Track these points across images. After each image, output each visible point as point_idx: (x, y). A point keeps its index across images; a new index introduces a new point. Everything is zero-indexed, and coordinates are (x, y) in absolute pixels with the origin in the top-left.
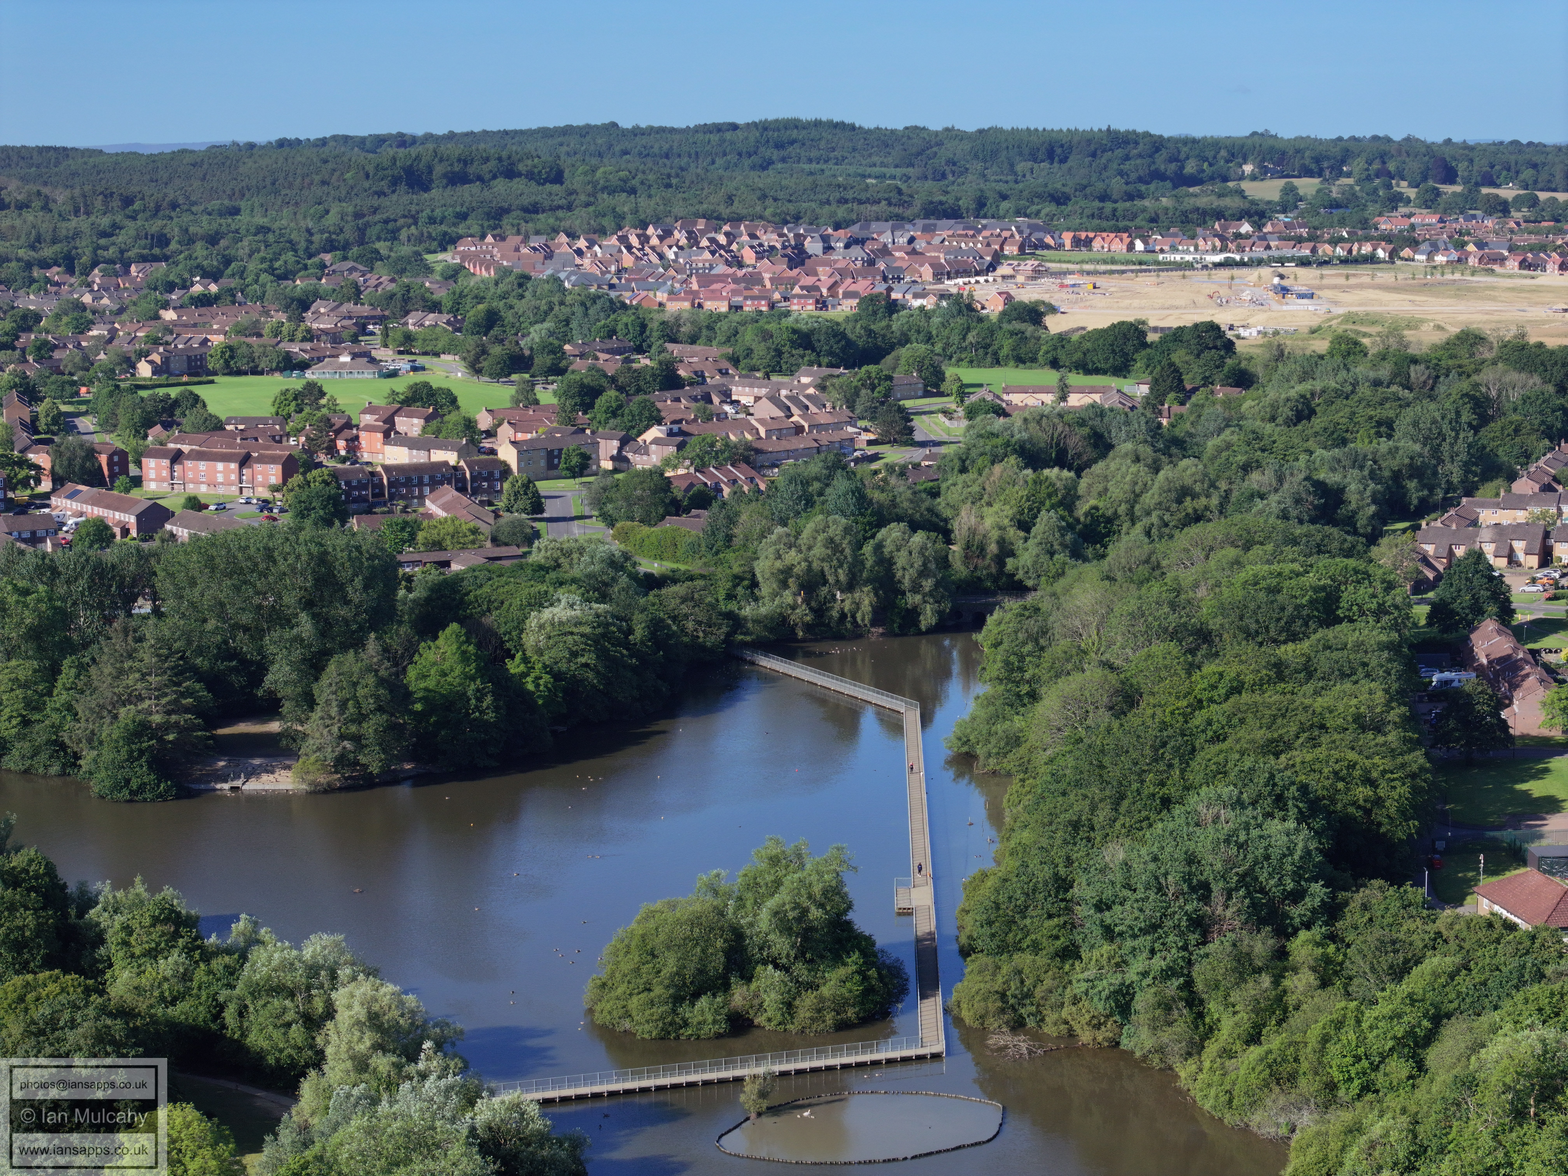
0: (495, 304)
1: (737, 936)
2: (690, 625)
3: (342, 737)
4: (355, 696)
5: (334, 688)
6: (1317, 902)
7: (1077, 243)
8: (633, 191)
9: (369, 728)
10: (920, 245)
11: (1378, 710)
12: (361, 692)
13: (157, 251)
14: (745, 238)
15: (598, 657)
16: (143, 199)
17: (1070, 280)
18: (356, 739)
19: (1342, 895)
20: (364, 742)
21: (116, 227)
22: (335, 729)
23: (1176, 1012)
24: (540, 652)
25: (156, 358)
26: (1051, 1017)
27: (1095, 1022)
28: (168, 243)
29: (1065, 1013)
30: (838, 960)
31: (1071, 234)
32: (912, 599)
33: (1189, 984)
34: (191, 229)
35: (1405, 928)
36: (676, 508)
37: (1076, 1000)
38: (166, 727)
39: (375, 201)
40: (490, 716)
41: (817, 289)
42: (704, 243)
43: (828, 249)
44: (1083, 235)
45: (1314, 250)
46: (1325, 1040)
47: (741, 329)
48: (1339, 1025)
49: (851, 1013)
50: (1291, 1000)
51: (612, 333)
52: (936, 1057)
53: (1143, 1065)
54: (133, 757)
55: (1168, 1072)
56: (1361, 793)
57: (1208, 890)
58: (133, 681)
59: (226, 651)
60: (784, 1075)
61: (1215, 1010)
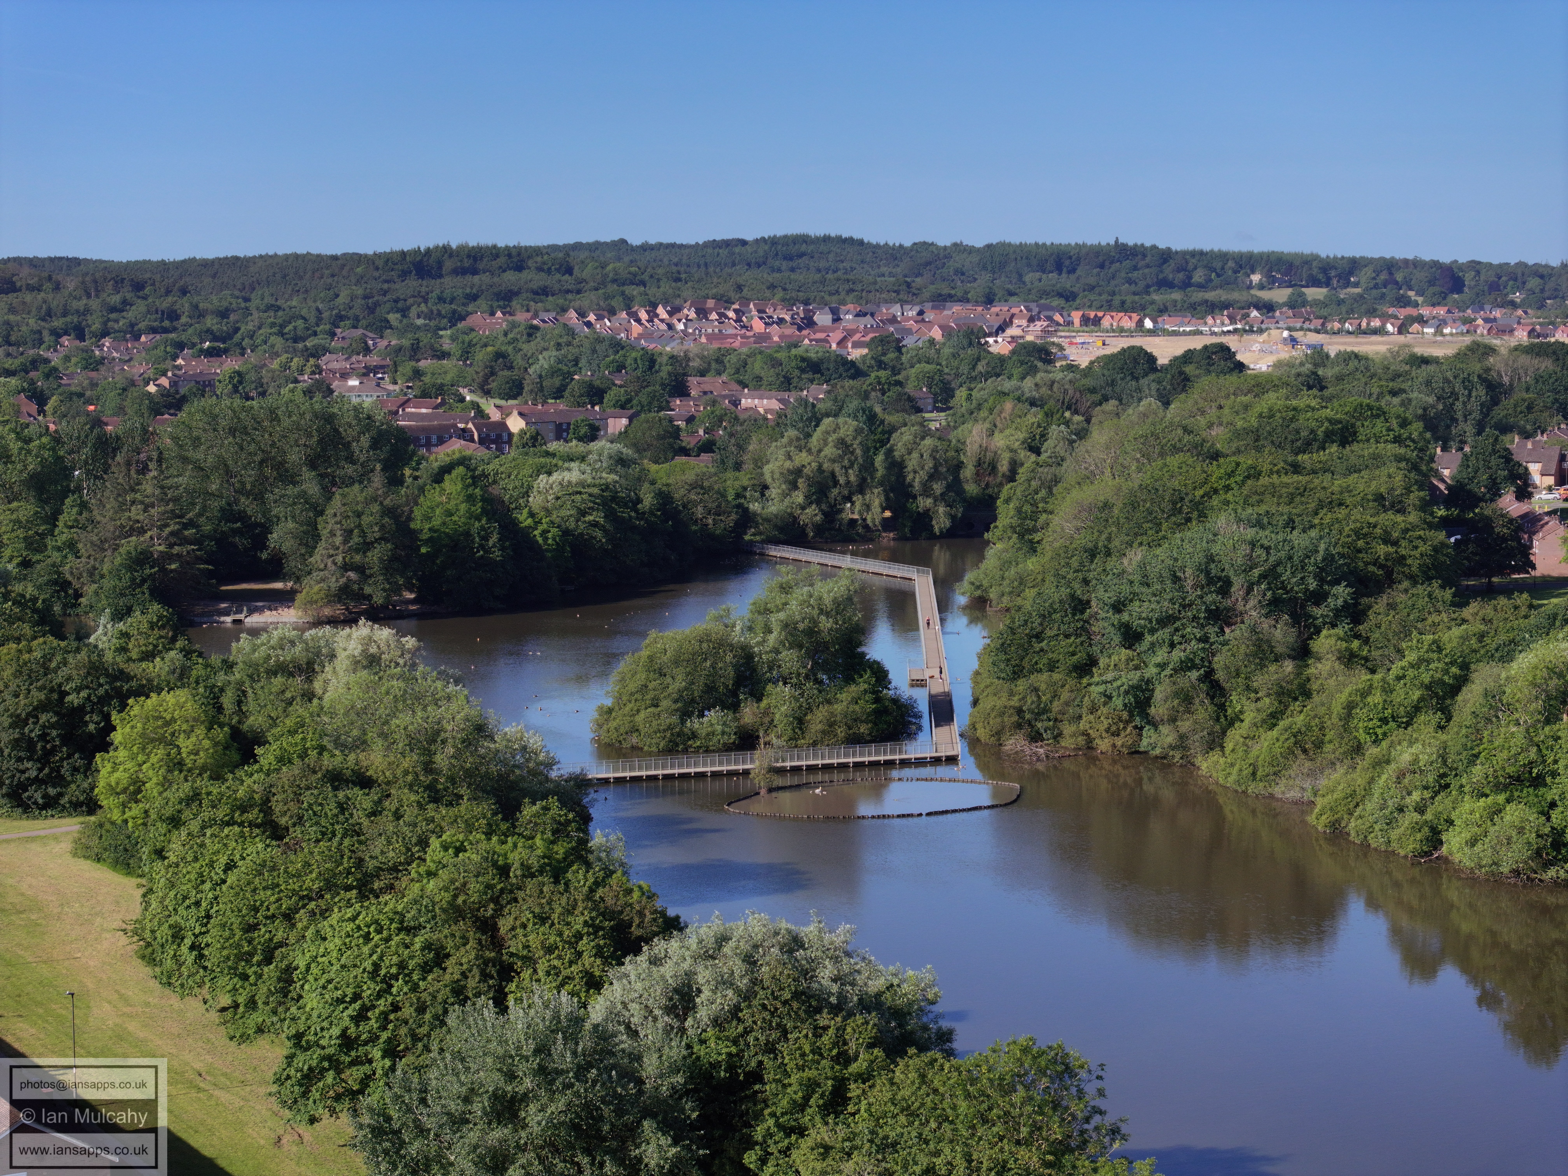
0: (503, 348)
1: (747, 656)
2: (699, 511)
3: (346, 567)
4: (359, 526)
5: (338, 518)
6: (1340, 602)
7: (1085, 320)
8: (643, 283)
9: (374, 557)
10: (929, 316)
11: (1398, 492)
12: (366, 520)
13: (166, 323)
14: (754, 313)
15: (605, 517)
16: (153, 284)
17: (1079, 340)
18: (360, 569)
19: (1365, 600)
20: (368, 572)
21: (126, 303)
22: (339, 559)
23: (1197, 701)
24: (548, 512)
25: (164, 382)
26: (1068, 729)
27: (1114, 728)
28: (178, 317)
29: (1083, 725)
31: (1080, 313)
32: (924, 503)
33: (1209, 676)
34: (201, 305)
35: (1430, 621)
36: (684, 452)
37: (1093, 710)
38: (168, 557)
39: (386, 286)
40: (497, 555)
41: (828, 342)
42: (714, 316)
43: (837, 319)
44: (1092, 315)
45: (1323, 325)
46: (1350, 707)
47: (750, 361)
48: (1365, 693)
49: (864, 729)
50: (1315, 686)
51: (620, 367)
52: (952, 760)
53: (1163, 762)
54: (134, 584)
55: (1189, 765)
56: (1382, 550)
57: (1228, 583)
58: (136, 512)
59: (230, 514)
60: (796, 770)
61: (1237, 701)
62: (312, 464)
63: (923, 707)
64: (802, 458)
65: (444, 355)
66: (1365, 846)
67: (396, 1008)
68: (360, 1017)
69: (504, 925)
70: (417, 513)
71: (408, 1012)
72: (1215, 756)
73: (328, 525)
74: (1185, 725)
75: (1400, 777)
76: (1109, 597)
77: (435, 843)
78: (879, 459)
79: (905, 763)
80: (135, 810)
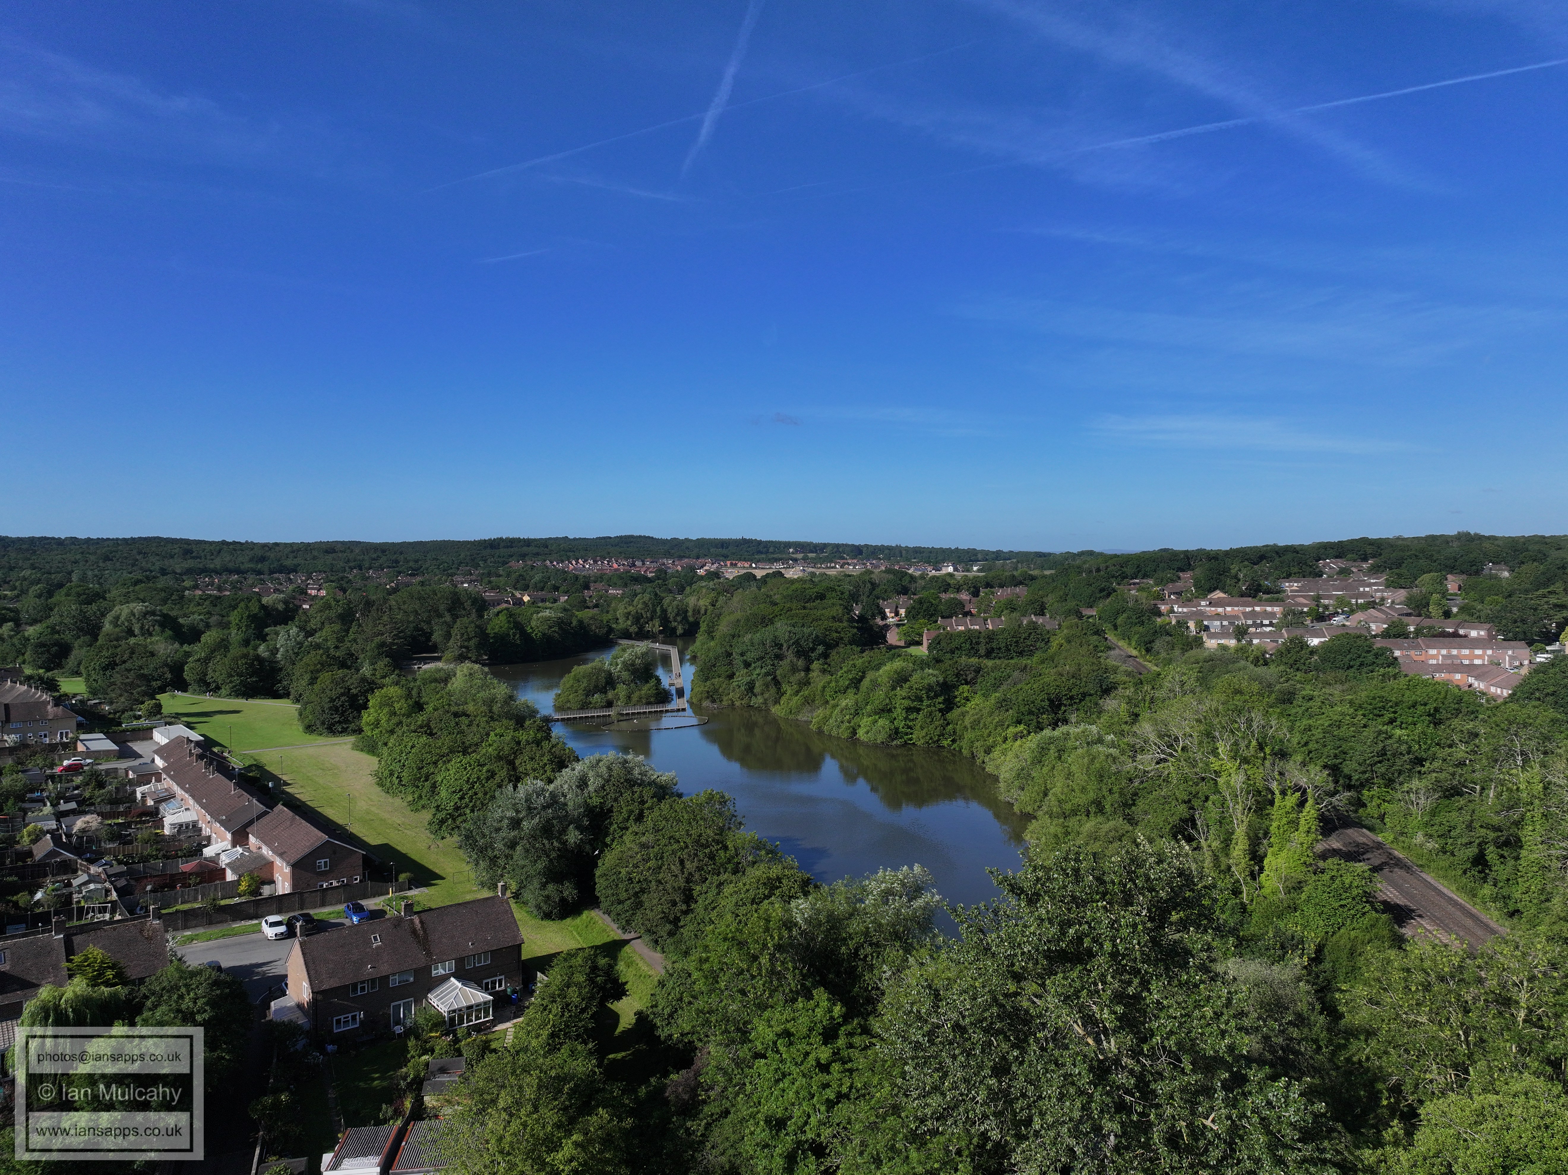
0: (522, 573)
1: (609, 674)
2: (593, 627)
3: (461, 647)
4: (467, 632)
5: (459, 629)
6: (820, 652)
7: (732, 564)
9: (472, 643)
10: (677, 562)
12: (469, 630)
13: (394, 564)
14: (614, 561)
15: (559, 629)
16: (389, 551)
17: (729, 570)
18: (467, 647)
19: (829, 651)
20: (469, 647)
21: (378, 557)
22: (459, 644)
23: (770, 687)
24: (538, 627)
25: (393, 584)
26: (725, 698)
27: (741, 697)
28: (399, 562)
29: (730, 696)
30: (647, 682)
31: (730, 561)
32: (674, 624)
33: (775, 678)
34: (408, 558)
35: (851, 657)
36: (588, 608)
37: (734, 691)
38: (392, 644)
39: (478, 552)
40: (518, 642)
41: (640, 571)
42: (599, 562)
43: (644, 564)
44: (734, 562)
45: (814, 565)
46: (824, 687)
47: (612, 577)
48: (829, 683)
49: (652, 700)
50: (812, 681)
51: (565, 579)
52: (684, 710)
53: (759, 709)
54: (379, 654)
55: (768, 710)
56: (835, 635)
57: (782, 645)
58: (380, 627)
59: (417, 629)
60: (628, 714)
61: (785, 687)
62: (449, 610)
63: (674, 692)
64: (631, 608)
65: (500, 576)
66: (830, 736)
67: (476, 794)
68: (462, 798)
69: (517, 762)
70: (489, 627)
71: (480, 795)
72: (777, 706)
73: (455, 631)
74: (766, 695)
75: (842, 711)
76: (739, 651)
77: (492, 734)
78: (658, 609)
79: (667, 711)
80: (377, 731)
